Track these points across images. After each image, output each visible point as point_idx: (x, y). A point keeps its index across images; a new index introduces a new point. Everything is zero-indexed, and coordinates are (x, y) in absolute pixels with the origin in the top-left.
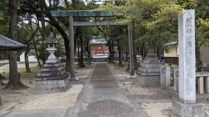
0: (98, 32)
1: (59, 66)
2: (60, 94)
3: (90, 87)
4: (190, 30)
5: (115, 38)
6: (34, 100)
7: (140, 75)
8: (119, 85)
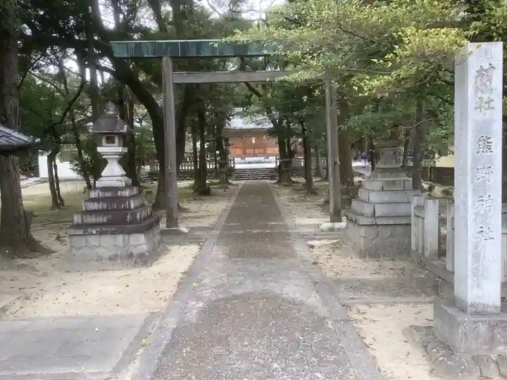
0: (249, 97)
1: (131, 197)
2: (134, 271)
3: (218, 252)
4: (488, 103)
5: (295, 113)
6: (63, 289)
7: (355, 222)
8: (297, 249)
